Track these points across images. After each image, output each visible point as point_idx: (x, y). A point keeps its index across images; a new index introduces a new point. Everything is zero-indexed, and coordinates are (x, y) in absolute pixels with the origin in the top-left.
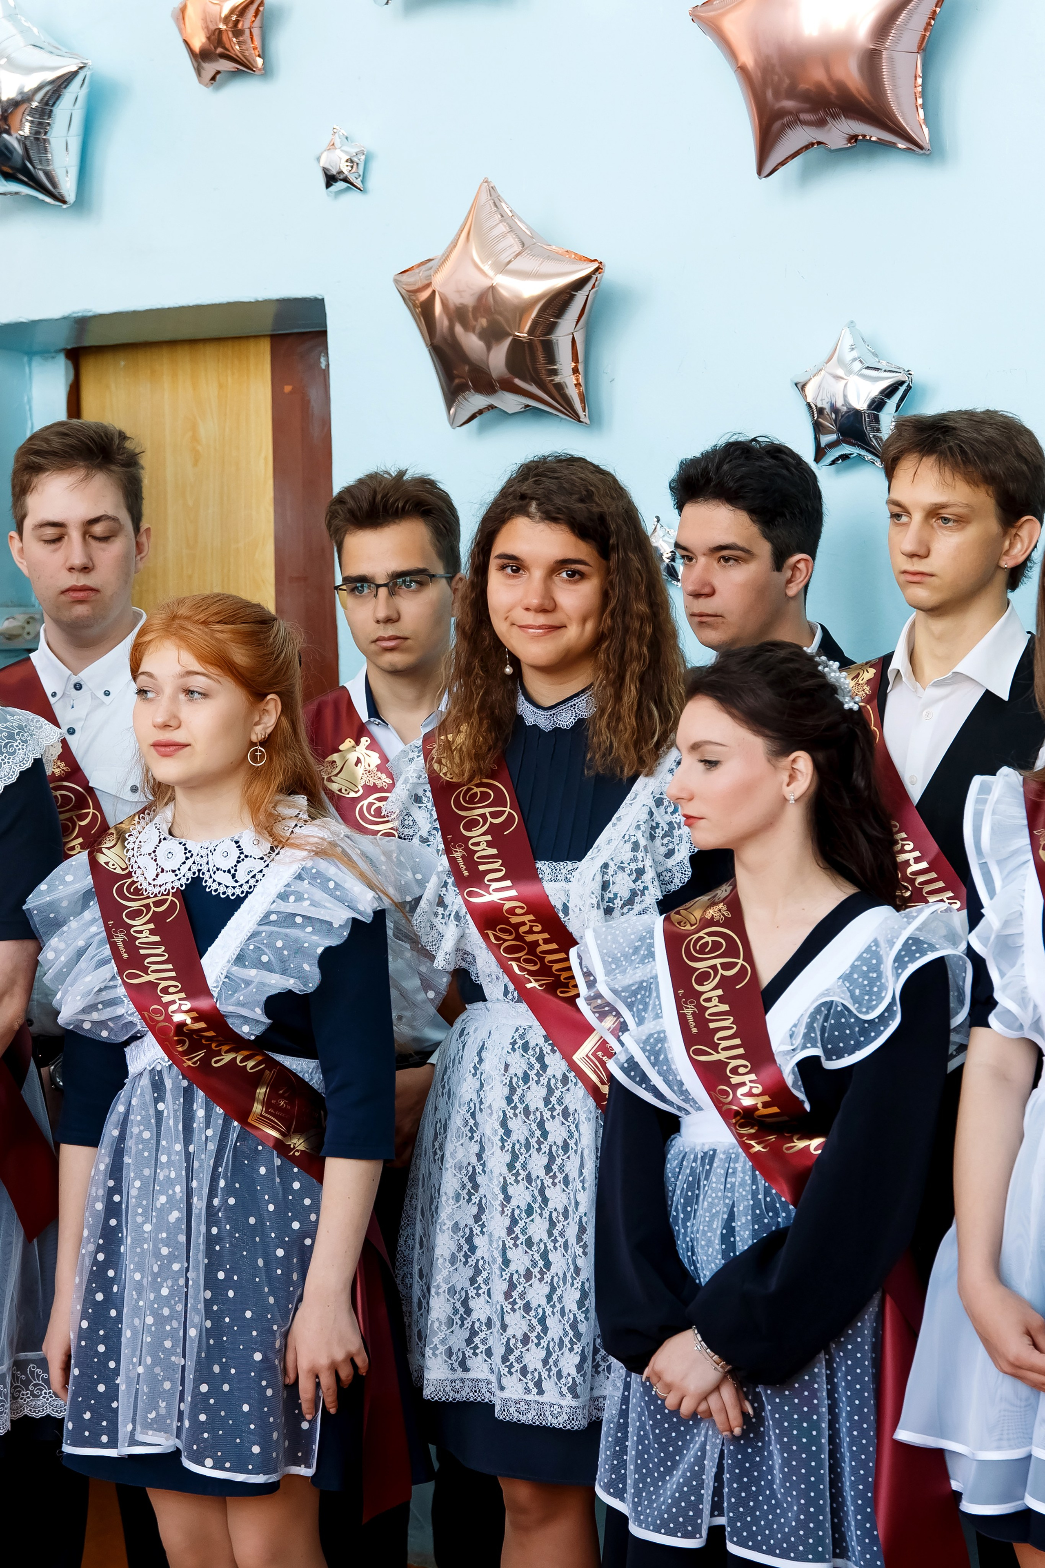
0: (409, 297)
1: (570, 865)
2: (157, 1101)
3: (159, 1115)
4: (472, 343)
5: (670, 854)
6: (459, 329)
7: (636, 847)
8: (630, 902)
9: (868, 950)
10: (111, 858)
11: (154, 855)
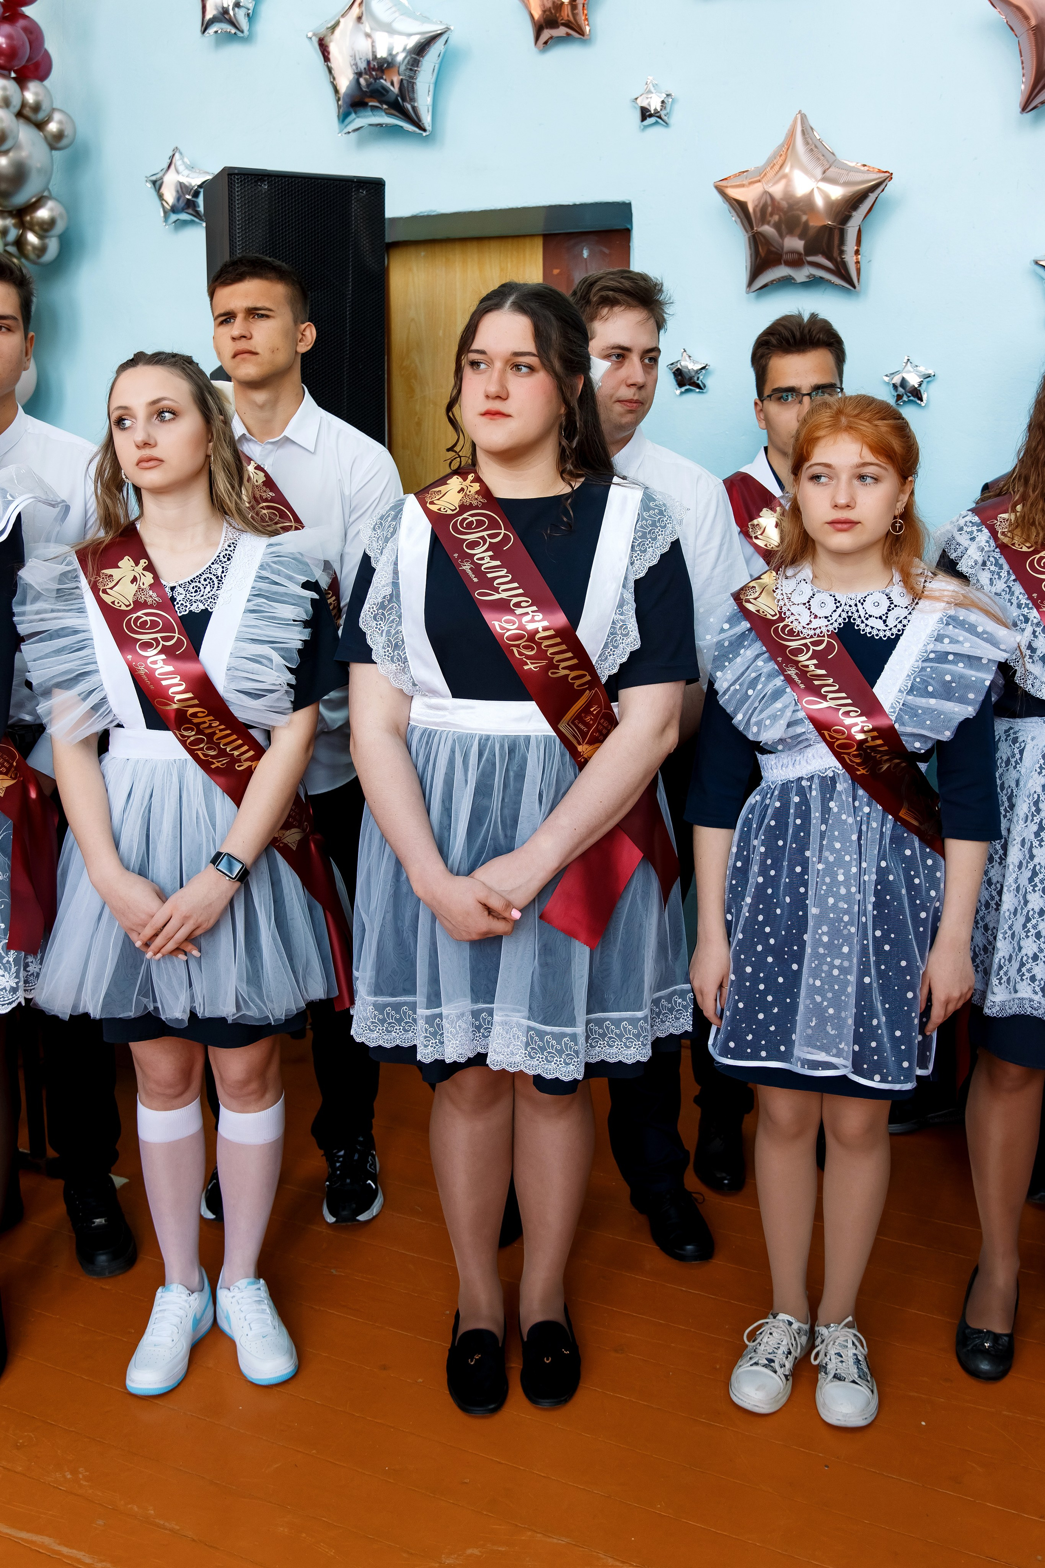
10: (764, 605)
11: (808, 605)
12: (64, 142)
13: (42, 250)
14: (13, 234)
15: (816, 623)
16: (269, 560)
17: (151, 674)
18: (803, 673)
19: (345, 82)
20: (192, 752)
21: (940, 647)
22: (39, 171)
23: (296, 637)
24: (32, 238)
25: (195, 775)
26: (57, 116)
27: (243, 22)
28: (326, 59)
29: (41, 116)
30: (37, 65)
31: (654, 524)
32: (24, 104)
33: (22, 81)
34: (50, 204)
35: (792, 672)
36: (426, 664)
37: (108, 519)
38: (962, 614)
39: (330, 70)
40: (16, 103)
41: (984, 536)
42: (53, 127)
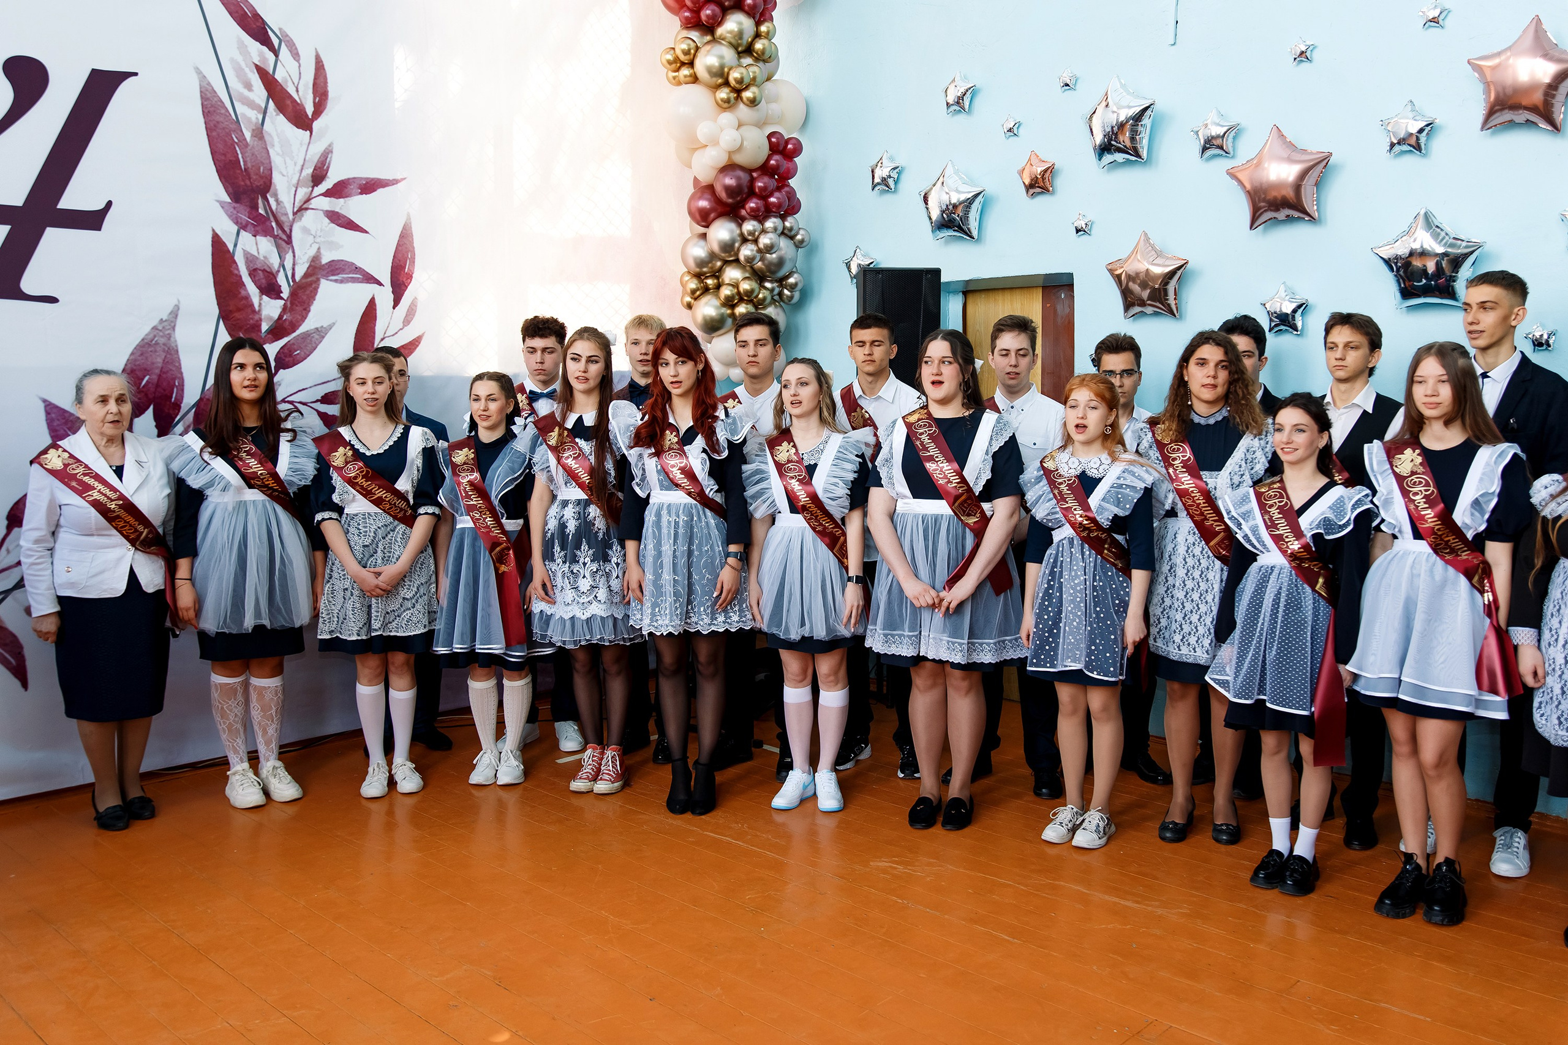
0: (1111, 271)
1: (1217, 473)
2: (1071, 548)
3: (1071, 552)
4: (1135, 288)
5: (1252, 469)
6: (1131, 284)
7: (1240, 466)
8: (1238, 486)
9: (1339, 499)
10: (1049, 465)
11: (1067, 463)
12: (805, 244)
13: (792, 297)
14: (777, 291)
15: (1070, 471)
16: (843, 444)
17: (793, 490)
18: (1060, 493)
19: (935, 214)
20: (808, 523)
21: (1119, 482)
22: (790, 259)
23: (851, 476)
24: (786, 292)
25: (809, 534)
26: (801, 232)
27: (892, 186)
28: (926, 204)
29: (793, 233)
30: (793, 207)
31: (1001, 429)
32: (784, 228)
33: (783, 218)
34: (796, 275)
35: (1056, 492)
36: (902, 486)
37: (778, 426)
38: (1132, 468)
39: (927, 209)
40: (780, 228)
41: (1150, 435)
42: (799, 237)
